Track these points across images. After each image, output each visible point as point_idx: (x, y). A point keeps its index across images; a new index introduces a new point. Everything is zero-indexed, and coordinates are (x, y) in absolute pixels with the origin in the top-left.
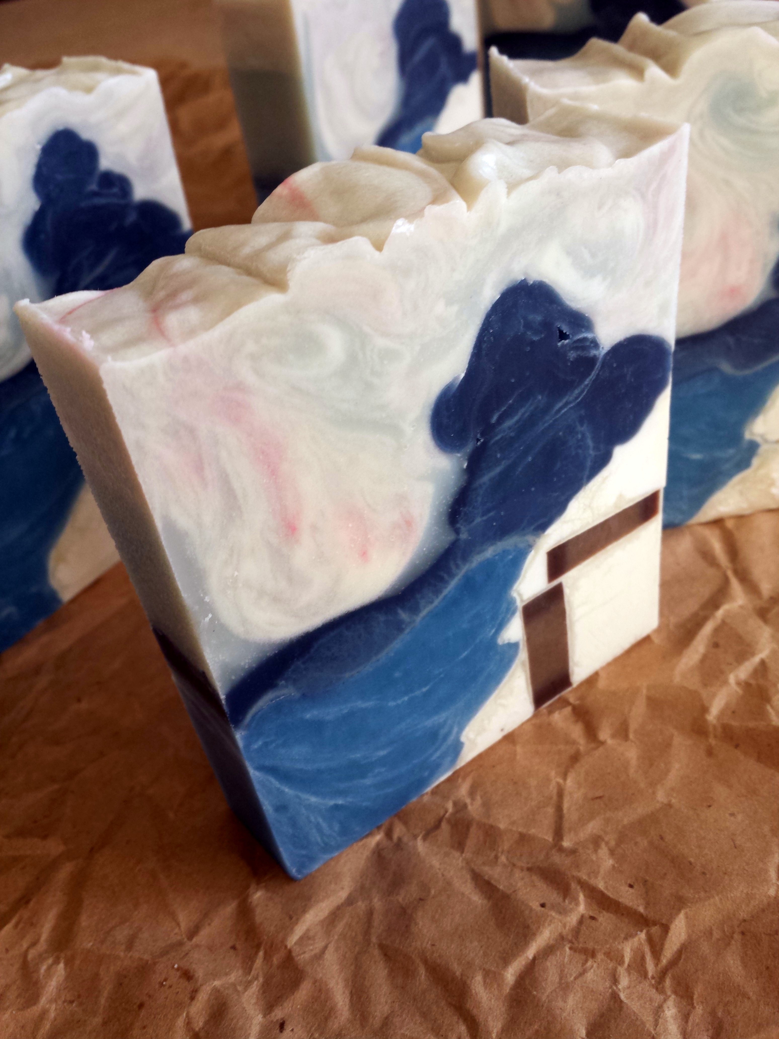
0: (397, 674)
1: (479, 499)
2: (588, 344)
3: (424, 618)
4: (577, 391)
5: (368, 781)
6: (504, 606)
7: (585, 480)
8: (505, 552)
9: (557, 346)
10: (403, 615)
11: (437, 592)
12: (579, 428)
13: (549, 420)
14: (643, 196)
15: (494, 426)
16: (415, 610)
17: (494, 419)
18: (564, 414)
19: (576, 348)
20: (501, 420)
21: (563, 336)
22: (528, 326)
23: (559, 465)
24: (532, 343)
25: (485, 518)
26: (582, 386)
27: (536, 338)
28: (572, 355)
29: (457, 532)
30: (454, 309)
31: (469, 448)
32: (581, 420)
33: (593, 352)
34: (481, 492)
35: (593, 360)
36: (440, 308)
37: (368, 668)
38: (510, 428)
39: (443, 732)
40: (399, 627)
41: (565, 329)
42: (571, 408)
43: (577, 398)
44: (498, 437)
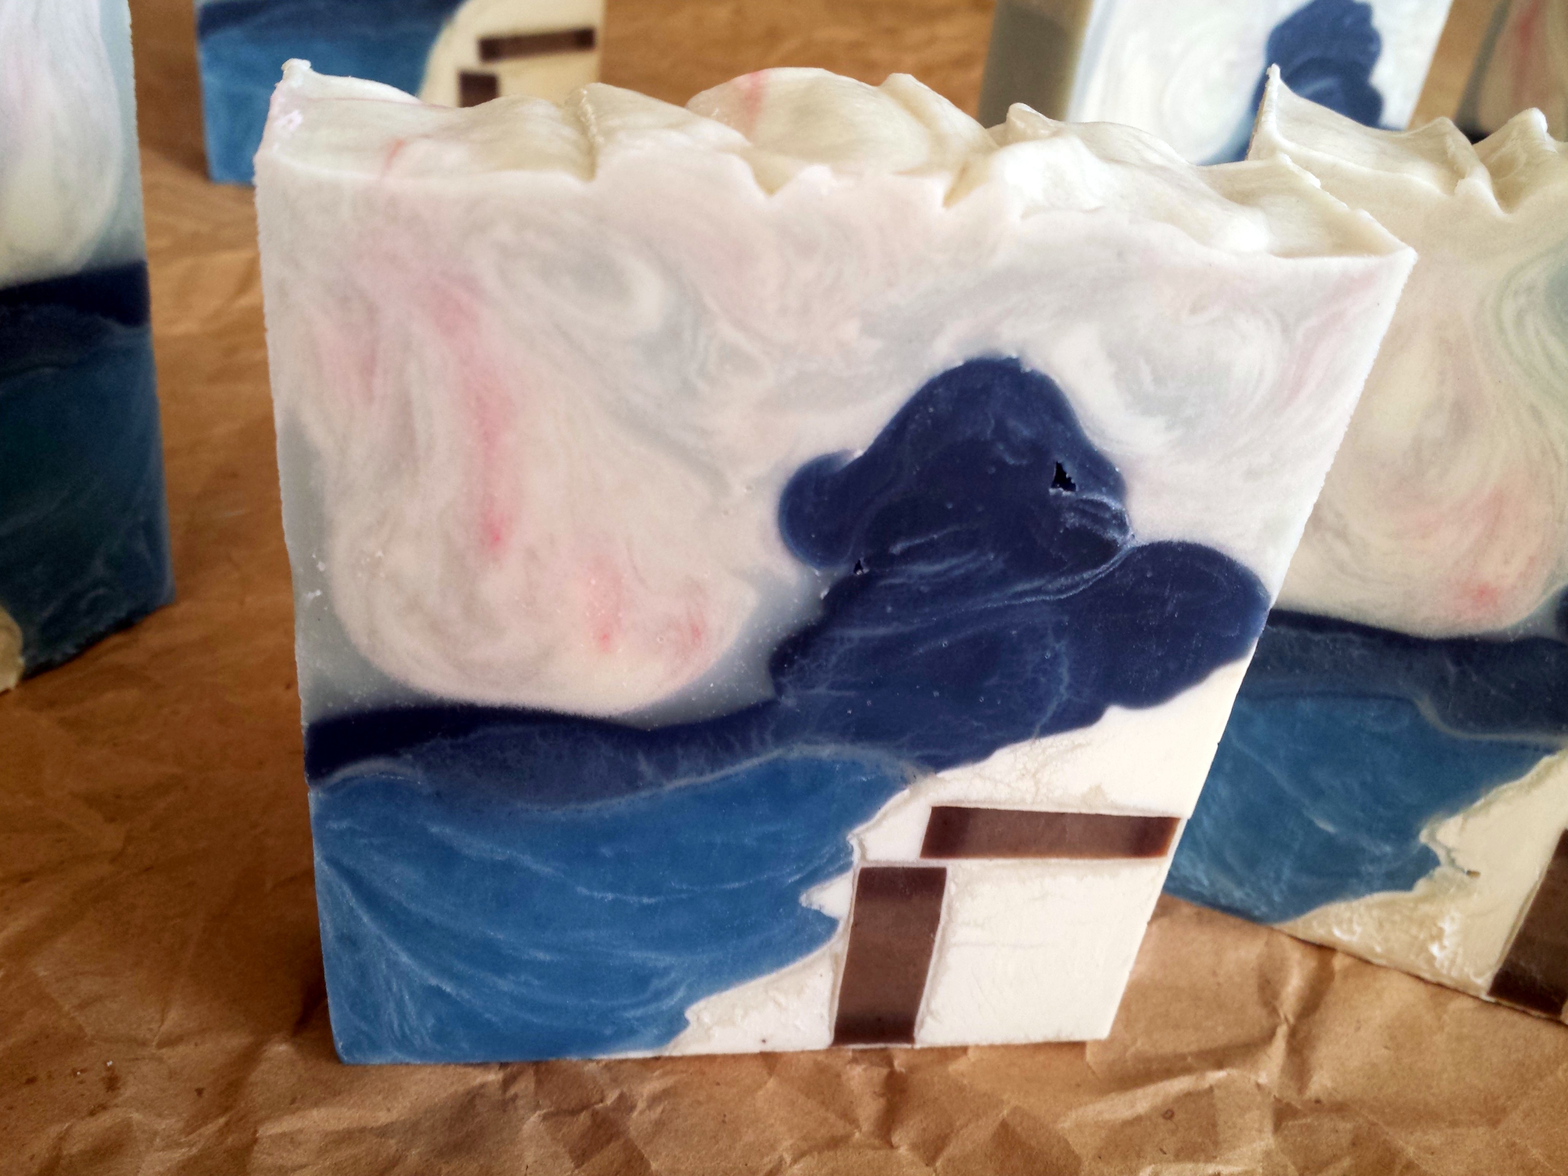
0: (606, 851)
1: (834, 659)
2: (1107, 516)
3: (679, 790)
4: (1063, 581)
5: (505, 985)
6: (827, 850)
7: (1037, 729)
8: (855, 766)
9: (1048, 492)
10: (645, 767)
11: (715, 763)
12: (1050, 640)
13: (995, 600)
14: (1286, 330)
15: (894, 559)
16: (668, 769)
17: (897, 549)
18: (1026, 605)
19: (1083, 513)
20: (909, 556)
21: (1062, 481)
22: (1002, 433)
23: (993, 681)
24: (1001, 465)
25: (834, 693)
26: (1077, 578)
27: (1011, 461)
28: (1072, 520)
29: (779, 689)
30: (875, 345)
31: (841, 570)
32: (1059, 631)
33: (1113, 534)
34: (841, 650)
35: (1108, 549)
36: (850, 330)
37: (560, 814)
38: (922, 577)
39: (656, 984)
40: (633, 782)
41: (1070, 471)
42: (1044, 601)
43: (1060, 591)
44: (897, 581)
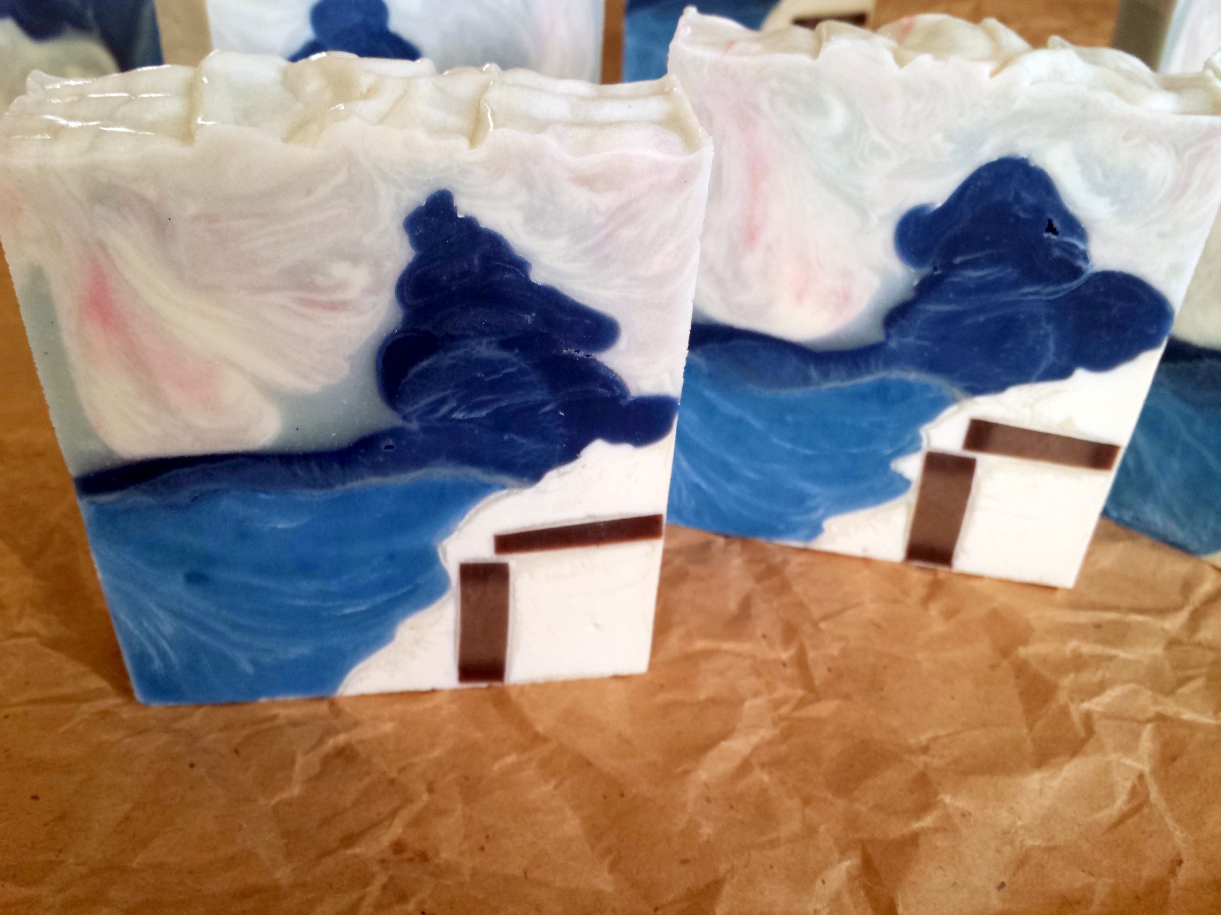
0: (789, 419)
1: (919, 323)
2: (1077, 252)
3: (831, 389)
4: (1051, 289)
6: (908, 437)
7: (1034, 377)
8: (926, 388)
9: (1042, 235)
10: (813, 373)
11: (851, 376)
12: (1043, 324)
13: (1012, 296)
14: (1179, 154)
15: (954, 267)
16: (826, 376)
17: (958, 260)
18: (1031, 301)
19: (1064, 250)
20: (965, 265)
21: (1051, 229)
22: (1018, 198)
23: (1009, 345)
24: (1017, 218)
25: (919, 342)
26: (1059, 288)
27: (1022, 215)
28: (1057, 253)
29: (888, 336)
30: (950, 147)
31: (927, 270)
32: (1049, 319)
33: (1080, 263)
34: (923, 317)
35: (1077, 272)
36: (938, 138)
37: (768, 393)
38: (971, 279)
39: (810, 503)
40: (806, 381)
41: (1056, 224)
42: (1040, 300)
43: (1048, 294)
44: (956, 279)
